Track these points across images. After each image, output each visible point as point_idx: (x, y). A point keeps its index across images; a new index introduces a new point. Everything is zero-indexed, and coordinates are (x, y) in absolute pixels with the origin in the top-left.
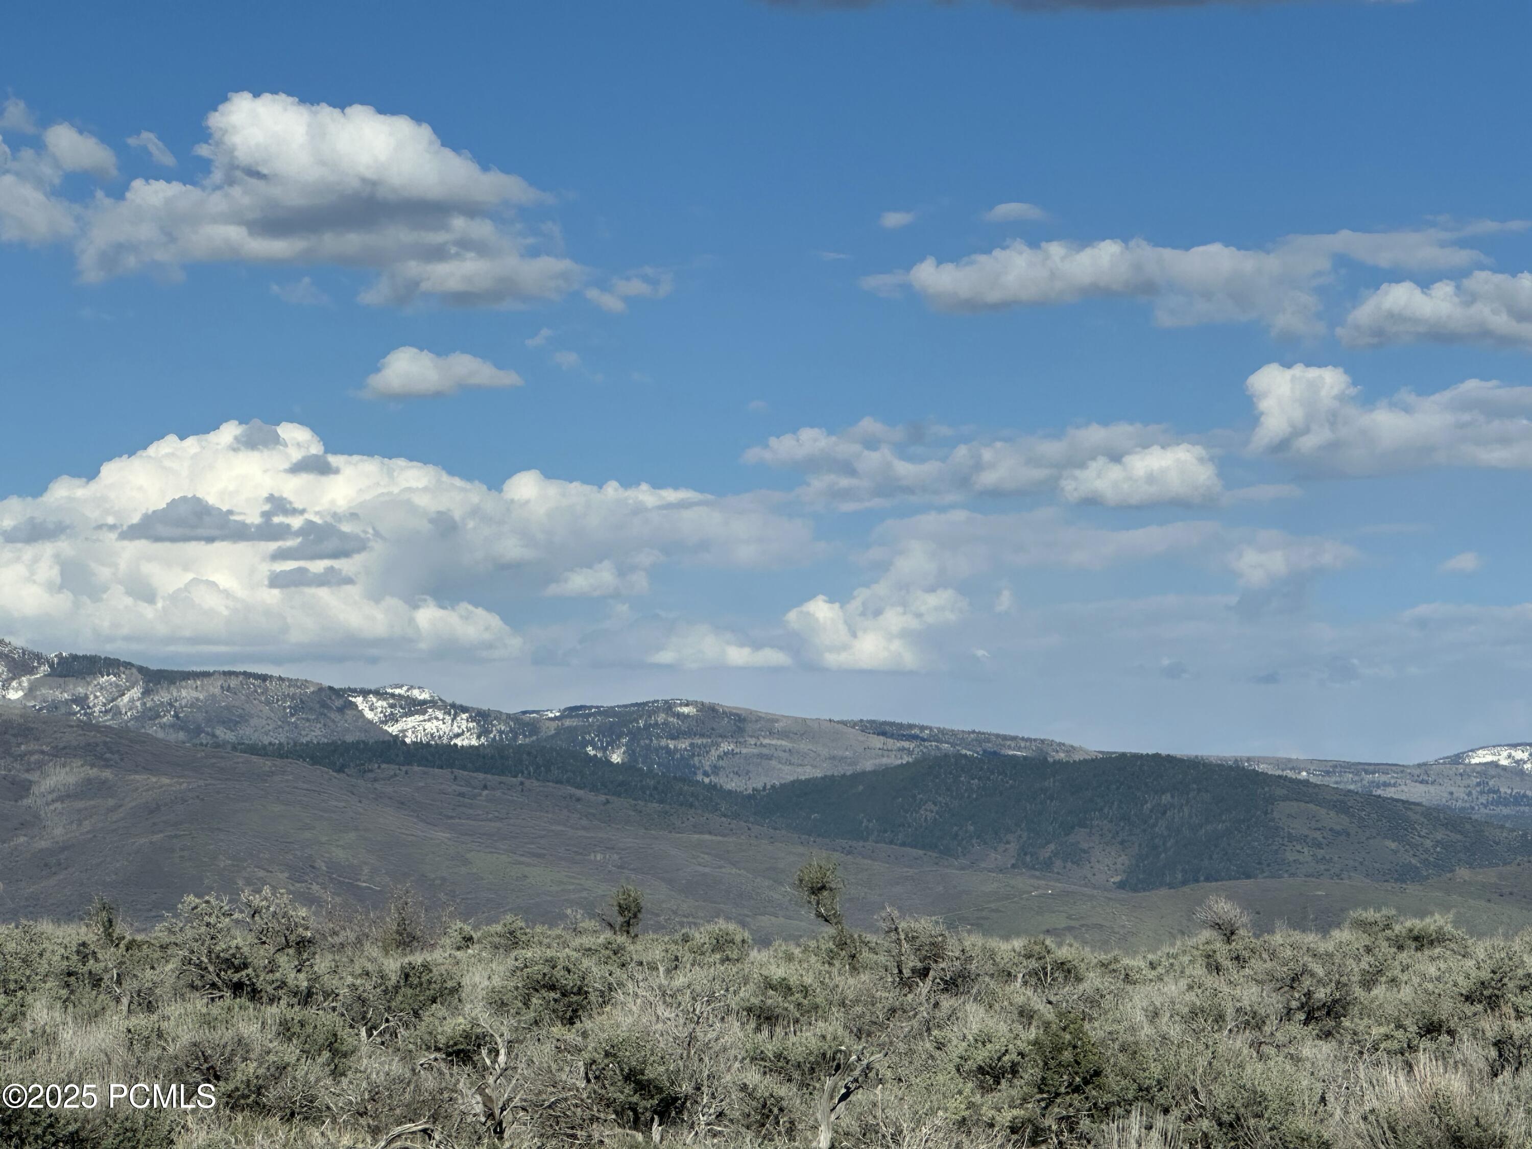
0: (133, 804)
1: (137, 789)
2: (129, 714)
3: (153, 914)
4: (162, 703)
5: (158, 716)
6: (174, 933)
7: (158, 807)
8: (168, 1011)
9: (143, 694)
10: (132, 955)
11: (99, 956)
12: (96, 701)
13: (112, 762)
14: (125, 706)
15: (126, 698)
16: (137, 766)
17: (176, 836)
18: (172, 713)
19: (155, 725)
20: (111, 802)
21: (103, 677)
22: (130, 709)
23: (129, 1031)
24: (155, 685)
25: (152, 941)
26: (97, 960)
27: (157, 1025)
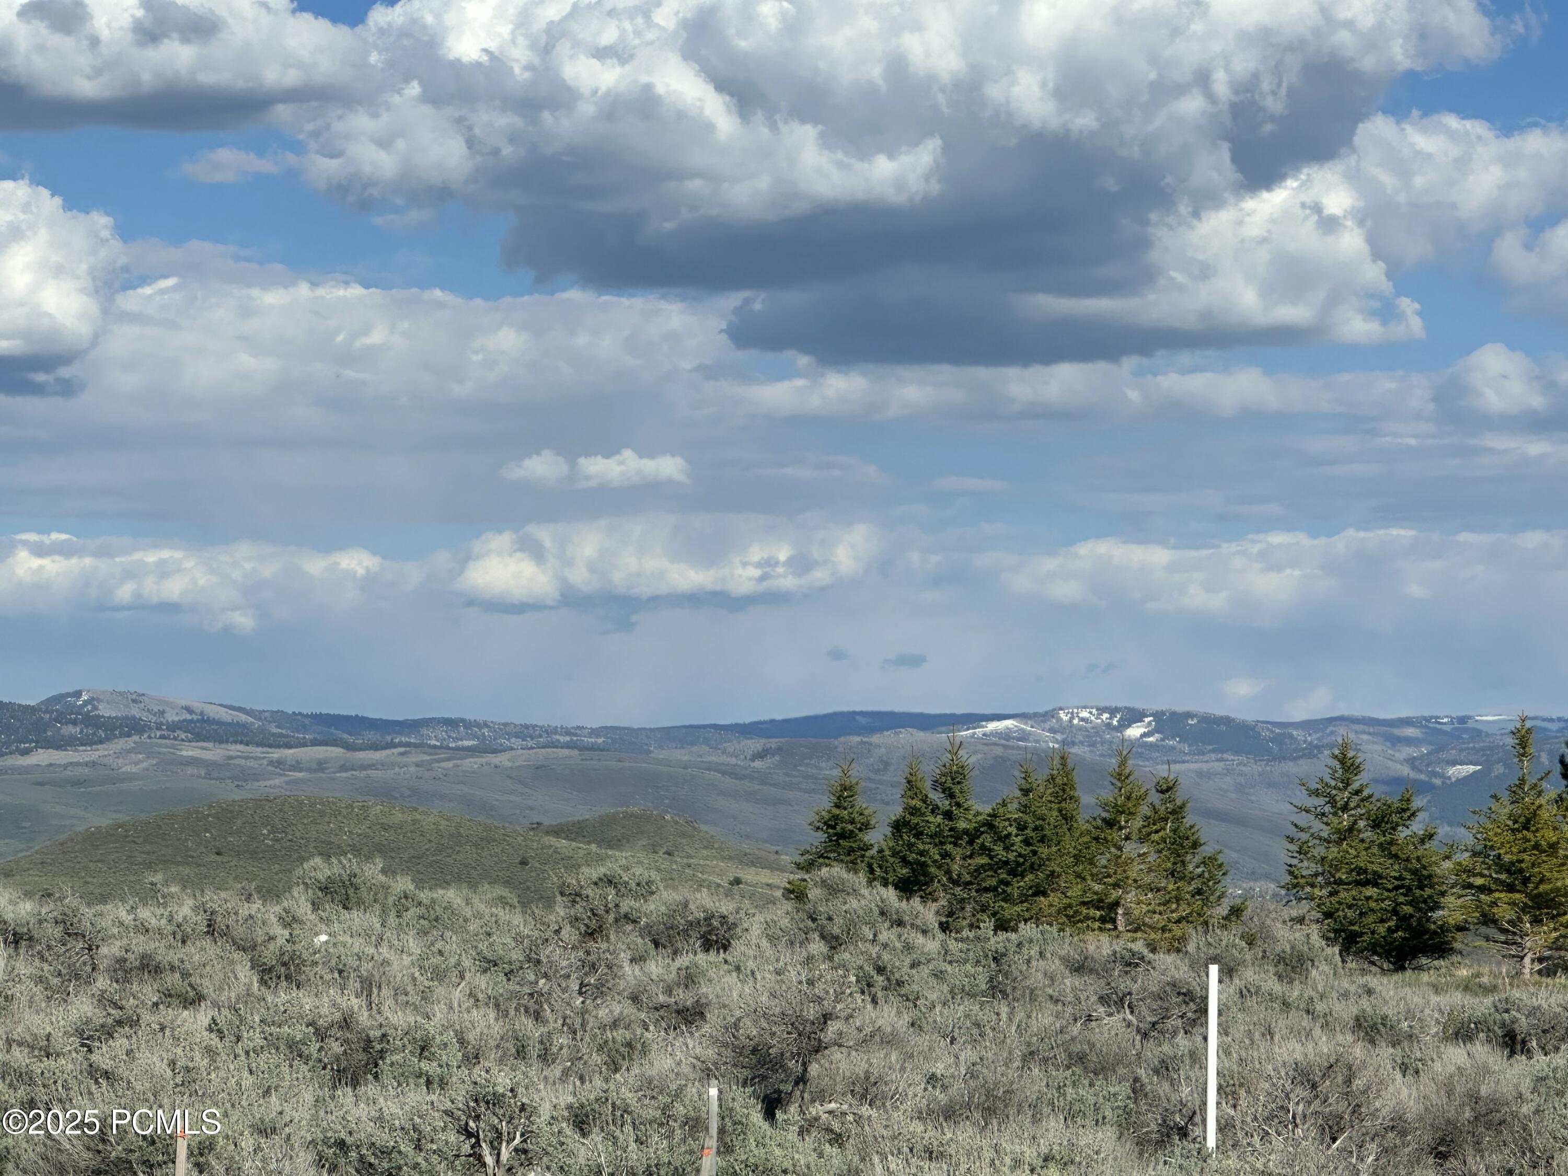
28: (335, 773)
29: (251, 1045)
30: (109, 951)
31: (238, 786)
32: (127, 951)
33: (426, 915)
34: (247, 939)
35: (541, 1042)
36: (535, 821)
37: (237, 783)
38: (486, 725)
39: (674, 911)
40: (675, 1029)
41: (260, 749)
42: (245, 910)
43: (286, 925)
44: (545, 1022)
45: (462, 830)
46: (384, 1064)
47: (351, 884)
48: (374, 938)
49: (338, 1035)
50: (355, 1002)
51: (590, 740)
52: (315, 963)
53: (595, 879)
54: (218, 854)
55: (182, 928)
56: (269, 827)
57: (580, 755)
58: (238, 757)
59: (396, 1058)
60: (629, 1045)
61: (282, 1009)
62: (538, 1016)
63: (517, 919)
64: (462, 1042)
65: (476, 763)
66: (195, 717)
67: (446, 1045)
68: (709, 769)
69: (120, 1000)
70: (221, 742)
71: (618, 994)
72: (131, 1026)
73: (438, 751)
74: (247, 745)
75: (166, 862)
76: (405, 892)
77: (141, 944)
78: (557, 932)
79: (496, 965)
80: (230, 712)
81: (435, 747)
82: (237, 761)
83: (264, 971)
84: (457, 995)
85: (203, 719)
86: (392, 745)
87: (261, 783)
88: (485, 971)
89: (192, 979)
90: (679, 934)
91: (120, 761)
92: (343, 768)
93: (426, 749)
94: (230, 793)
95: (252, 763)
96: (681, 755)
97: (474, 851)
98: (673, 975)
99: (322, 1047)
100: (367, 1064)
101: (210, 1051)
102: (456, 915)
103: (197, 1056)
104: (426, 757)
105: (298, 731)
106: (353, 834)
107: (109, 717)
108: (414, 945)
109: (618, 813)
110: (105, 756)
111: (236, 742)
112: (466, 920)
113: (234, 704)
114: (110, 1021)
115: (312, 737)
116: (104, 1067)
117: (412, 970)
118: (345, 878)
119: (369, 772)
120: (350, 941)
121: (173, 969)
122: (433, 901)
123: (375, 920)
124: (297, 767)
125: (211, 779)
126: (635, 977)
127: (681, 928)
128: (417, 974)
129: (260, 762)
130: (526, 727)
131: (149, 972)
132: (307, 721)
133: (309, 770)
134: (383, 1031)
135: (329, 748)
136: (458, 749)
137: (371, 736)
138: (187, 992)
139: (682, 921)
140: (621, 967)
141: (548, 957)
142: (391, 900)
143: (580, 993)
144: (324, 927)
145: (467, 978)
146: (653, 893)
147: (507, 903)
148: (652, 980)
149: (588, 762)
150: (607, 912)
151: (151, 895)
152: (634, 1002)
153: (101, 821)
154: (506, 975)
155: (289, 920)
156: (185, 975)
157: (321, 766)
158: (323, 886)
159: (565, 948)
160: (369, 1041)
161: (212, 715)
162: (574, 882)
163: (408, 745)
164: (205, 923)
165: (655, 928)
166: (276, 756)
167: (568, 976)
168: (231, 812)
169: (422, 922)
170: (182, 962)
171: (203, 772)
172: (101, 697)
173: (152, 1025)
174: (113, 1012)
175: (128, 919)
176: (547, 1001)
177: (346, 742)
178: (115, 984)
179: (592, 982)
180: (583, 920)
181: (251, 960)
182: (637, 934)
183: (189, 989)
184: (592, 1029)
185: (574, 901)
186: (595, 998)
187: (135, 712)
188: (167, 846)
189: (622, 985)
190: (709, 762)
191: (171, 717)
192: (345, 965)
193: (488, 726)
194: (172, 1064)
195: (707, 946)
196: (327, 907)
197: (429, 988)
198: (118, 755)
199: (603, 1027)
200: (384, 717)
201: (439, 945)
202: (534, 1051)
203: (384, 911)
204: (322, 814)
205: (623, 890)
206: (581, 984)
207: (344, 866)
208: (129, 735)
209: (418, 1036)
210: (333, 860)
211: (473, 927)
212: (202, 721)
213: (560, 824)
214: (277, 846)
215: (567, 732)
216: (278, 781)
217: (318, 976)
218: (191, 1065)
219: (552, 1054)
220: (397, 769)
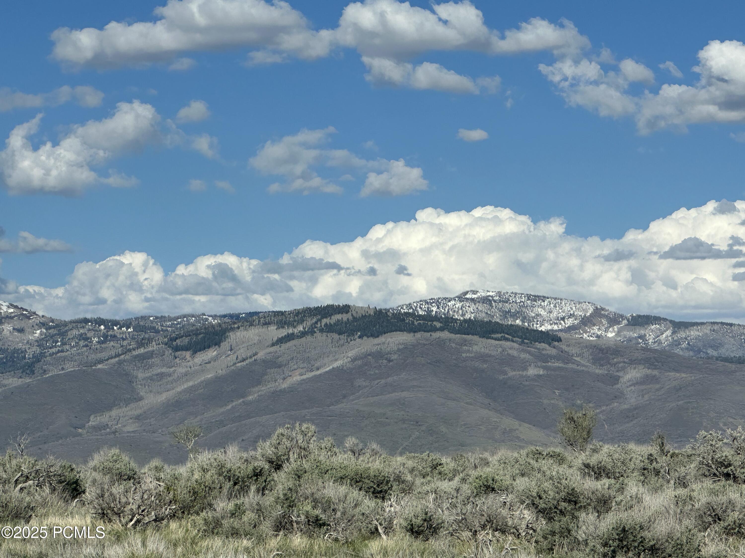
0: (668, 387)
1: (670, 380)
2: (666, 343)
3: (679, 440)
4: (682, 338)
5: (680, 344)
6: (695, 449)
7: (681, 389)
8: (694, 486)
9: (672, 333)
10: (673, 460)
11: (658, 460)
12: (650, 337)
13: (658, 367)
14: (664, 339)
15: (664, 336)
16: (670, 369)
17: (689, 402)
18: (687, 343)
19: (678, 348)
20: (658, 386)
21: (653, 325)
22: (666, 341)
23: (676, 497)
24: (678, 329)
25: (683, 453)
26: (657, 462)
27: (689, 494)
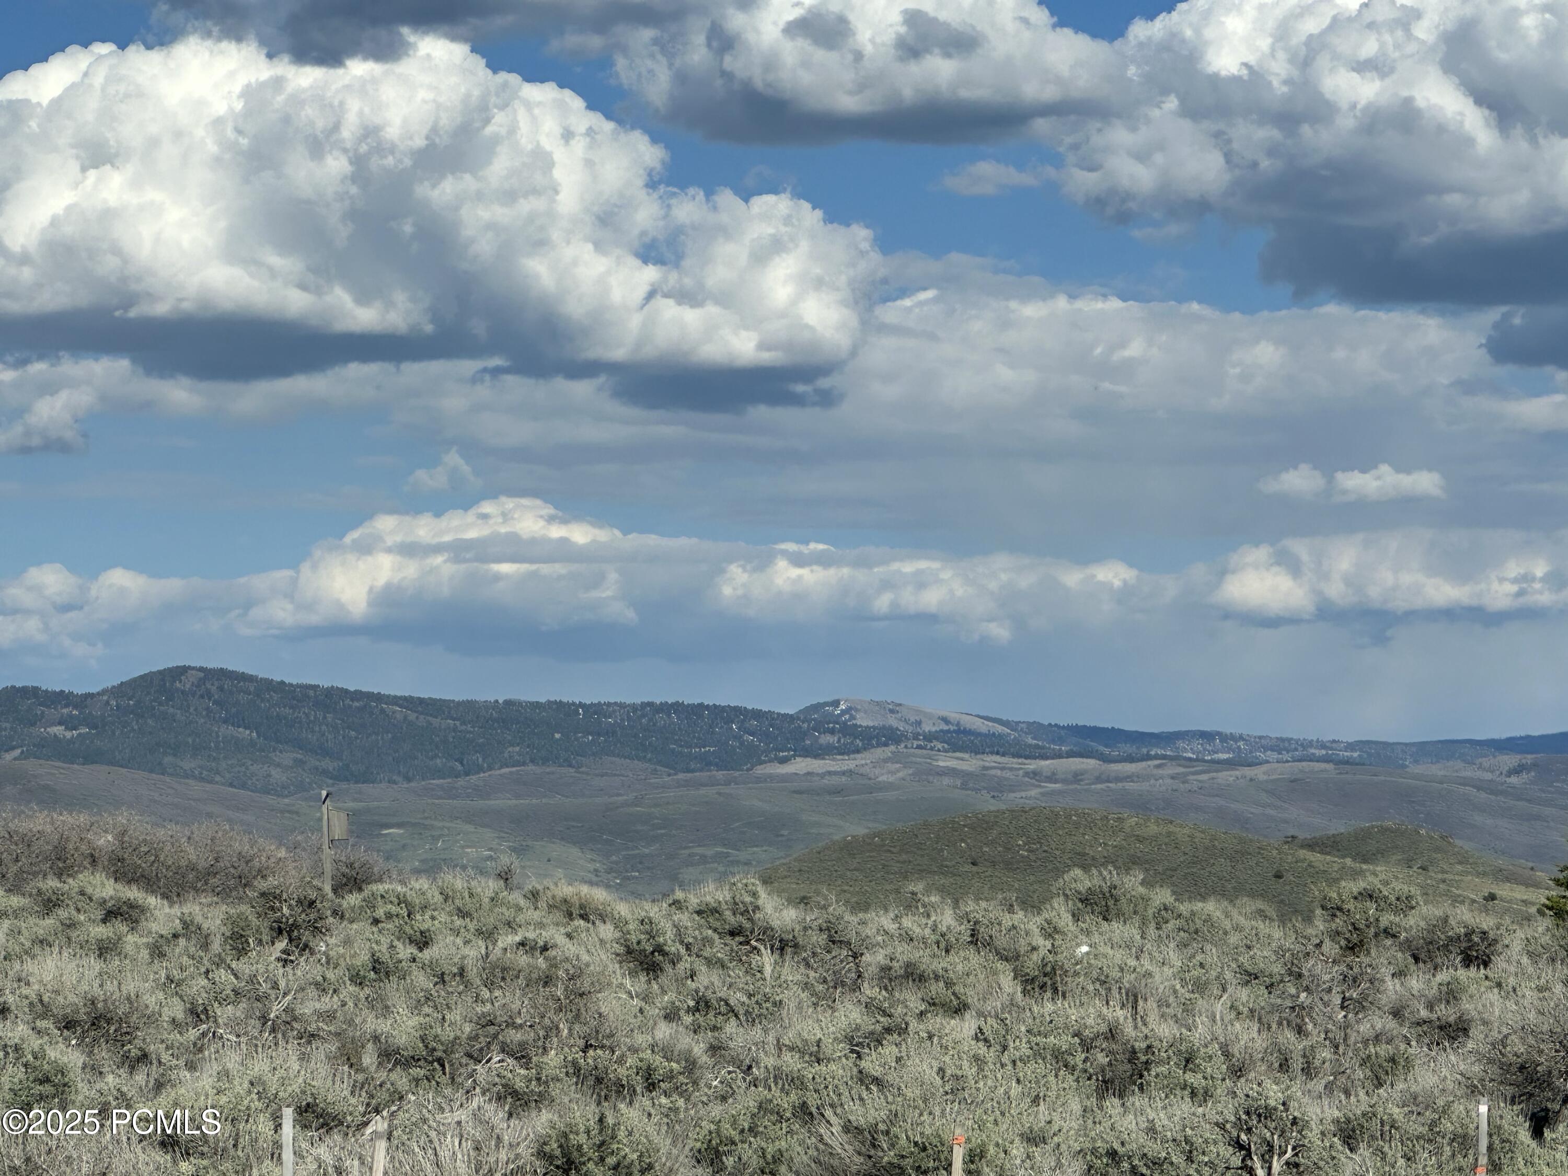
28: (1090, 784)
29: (1018, 1054)
30: (873, 960)
31: (993, 797)
32: (891, 959)
33: (1186, 928)
34: (1010, 950)
35: (1304, 1056)
36: (1290, 834)
37: (992, 794)
38: (1241, 738)
39: (1434, 926)
40: (1438, 1044)
41: (1015, 760)
42: (1007, 920)
43: (1048, 936)
44: (1307, 1035)
45: (1216, 843)
46: (1149, 1075)
47: (1112, 896)
48: (1134, 950)
49: (1104, 1046)
50: (1120, 1013)
51: (1346, 754)
52: (1076, 974)
53: (1355, 894)
54: (974, 864)
55: (946, 938)
56: (1024, 838)
57: (1335, 769)
58: (995, 768)
59: (1163, 1069)
60: (1393, 1060)
61: (1048, 1019)
62: (1300, 1031)
63: (1277, 934)
64: (1227, 1054)
65: (1231, 776)
66: (952, 728)
67: (1210, 1057)
68: (1465, 785)
69: (890, 1007)
70: (976, 753)
71: (1379, 1008)
72: (899, 1034)
73: (1195, 764)
74: (1003, 755)
75: (922, 871)
76: (1165, 905)
77: (904, 953)
78: (1319, 945)
79: (1256, 978)
80: (986, 722)
81: (1190, 759)
82: (993, 772)
83: (1027, 981)
84: (1219, 1007)
85: (959, 729)
86: (1148, 757)
87: (1018, 795)
88: (1247, 983)
89: (957, 988)
90: (1438, 949)
91: (877, 771)
92: (1099, 780)
93: (1183, 762)
94: (987, 804)
95: (1007, 774)
96: (1437, 770)
97: (1229, 864)
98: (1434, 991)
99: (1087, 1058)
100: (1132, 1075)
101: (978, 1060)
102: (1216, 927)
103: (966, 1064)
104: (1182, 770)
105: (1053, 741)
106: (1109, 845)
107: (867, 727)
108: (1175, 958)
109: (1373, 827)
110: (863, 765)
111: (992, 753)
112: (1226, 933)
113: (990, 715)
114: (878, 1028)
115: (1067, 748)
116: (875, 1074)
117: (1174, 983)
118: (1106, 890)
119: (1125, 784)
120: (1111, 952)
121: (937, 978)
122: (1193, 914)
123: (1135, 931)
124: (1052, 778)
125: (967, 789)
126: (1396, 992)
127: (1442, 943)
128: (1178, 987)
129: (1015, 773)
130: (1282, 740)
131: (914, 980)
132: (1063, 733)
133: (1064, 781)
134: (1148, 1042)
135: (1085, 760)
136: (1213, 761)
137: (1129, 749)
138: (951, 1001)
139: (1443, 937)
140: (1383, 981)
141: (1310, 971)
142: (1150, 912)
143: (1342, 1008)
144: (1085, 939)
145: (1229, 990)
146: (1413, 908)
147: (1266, 917)
148: (1413, 995)
149: (1343, 776)
150: (1368, 926)
151: (911, 904)
152: (1395, 1016)
153: (857, 829)
154: (1267, 988)
155: (1051, 931)
156: (949, 984)
157: (1077, 777)
158: (1083, 897)
159: (1327, 962)
160: (1134, 1052)
161: (968, 726)
162: (1334, 895)
163: (1164, 757)
164: (969, 933)
165: (1415, 943)
166: (1032, 767)
167: (1330, 990)
168: (987, 823)
169: (1182, 933)
170: (946, 971)
171: (959, 783)
172: (859, 707)
173: (921, 1033)
174: (882, 1019)
175: (892, 927)
176: (1309, 1015)
177: (1102, 754)
178: (884, 992)
179: (1354, 996)
180: (1344, 934)
181: (1015, 970)
182: (1397, 948)
183: (953, 998)
184: (1355, 1044)
185: (1334, 915)
186: (1357, 1013)
187: (892, 721)
188: (922, 856)
189: (1384, 999)
190: (1464, 778)
191: (927, 727)
192: (1107, 976)
193: (1244, 740)
194: (941, 1071)
195: (1468, 961)
196: (1088, 918)
197: (1190, 1000)
198: (875, 764)
199: (1366, 1042)
200: (1141, 730)
201: (1200, 957)
202: (1297, 1064)
203: (1144, 923)
204: (1077, 826)
205: (1382, 904)
206: (1344, 998)
207: (1104, 879)
208: (886, 745)
209: (1183, 1048)
210: (1094, 871)
211: (1233, 939)
212: (958, 732)
213: (1315, 838)
214: (1033, 857)
215: (1323, 746)
216: (1033, 792)
217: (1080, 987)
218: (959, 1073)
219: (1315, 1068)
220: (1152, 781)
